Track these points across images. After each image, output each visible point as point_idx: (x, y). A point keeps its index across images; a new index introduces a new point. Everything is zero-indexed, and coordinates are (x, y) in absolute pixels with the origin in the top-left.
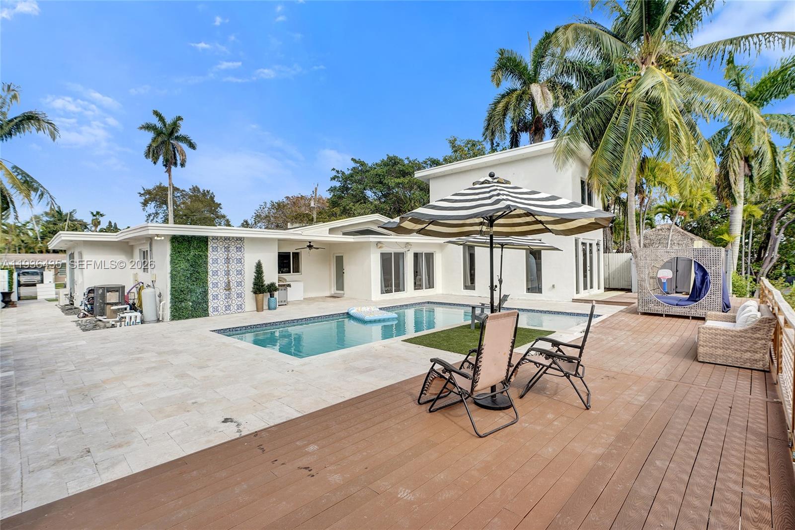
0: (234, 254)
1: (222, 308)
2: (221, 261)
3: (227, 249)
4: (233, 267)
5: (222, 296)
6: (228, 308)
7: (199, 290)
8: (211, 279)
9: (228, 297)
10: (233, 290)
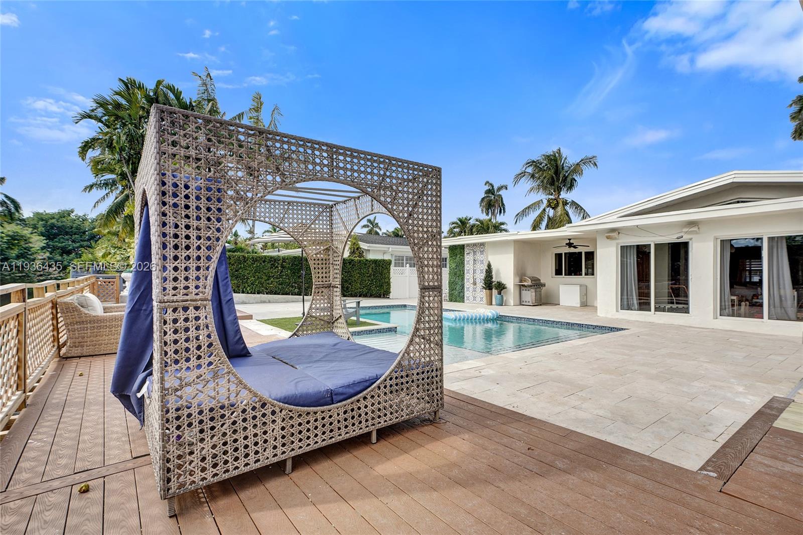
0: (479, 257)
1: (471, 298)
2: (472, 262)
3: (475, 253)
4: (478, 267)
5: (471, 289)
6: (475, 298)
7: (460, 283)
8: (466, 276)
9: (475, 290)
10: (478, 285)
